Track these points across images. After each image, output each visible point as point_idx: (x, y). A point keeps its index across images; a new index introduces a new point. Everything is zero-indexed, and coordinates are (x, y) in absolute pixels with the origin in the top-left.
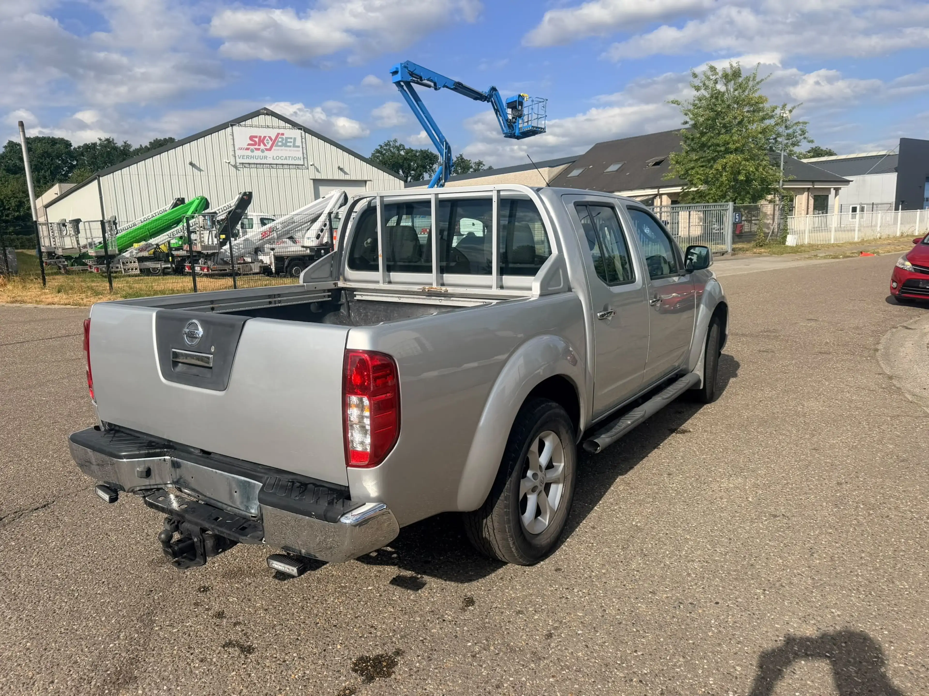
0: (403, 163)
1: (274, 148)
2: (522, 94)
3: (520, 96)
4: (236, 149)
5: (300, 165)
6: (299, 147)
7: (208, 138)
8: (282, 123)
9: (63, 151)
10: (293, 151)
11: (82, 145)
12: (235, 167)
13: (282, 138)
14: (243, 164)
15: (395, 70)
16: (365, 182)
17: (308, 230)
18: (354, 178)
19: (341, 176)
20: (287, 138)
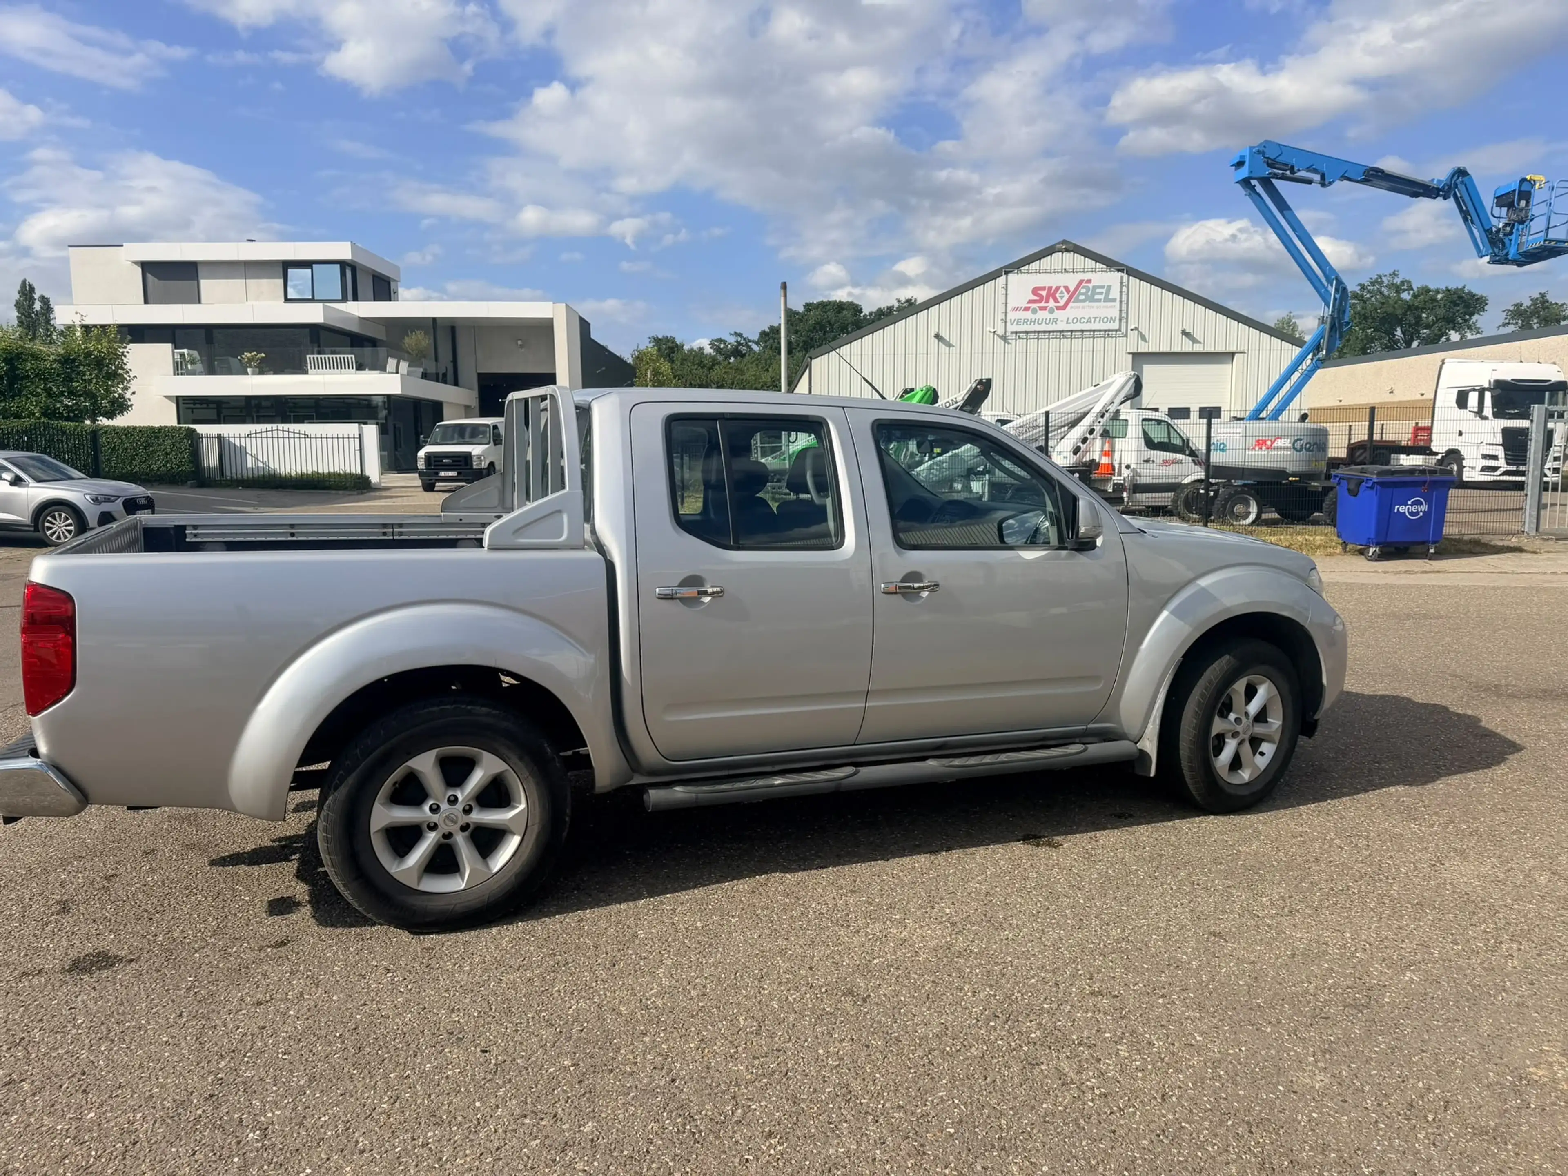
0: (1405, 314)
1: (1071, 304)
2: (1528, 177)
3: (1524, 180)
4: (1008, 311)
5: (1112, 330)
6: (1114, 300)
7: (967, 295)
8: (1090, 263)
9: (850, 321)
10: (1104, 307)
11: (874, 310)
12: (1004, 338)
13: (1088, 289)
14: (1016, 333)
15: (1238, 160)
16: (1233, 354)
17: (1062, 438)
18: (1211, 349)
19: (1187, 347)
20: (1095, 287)
